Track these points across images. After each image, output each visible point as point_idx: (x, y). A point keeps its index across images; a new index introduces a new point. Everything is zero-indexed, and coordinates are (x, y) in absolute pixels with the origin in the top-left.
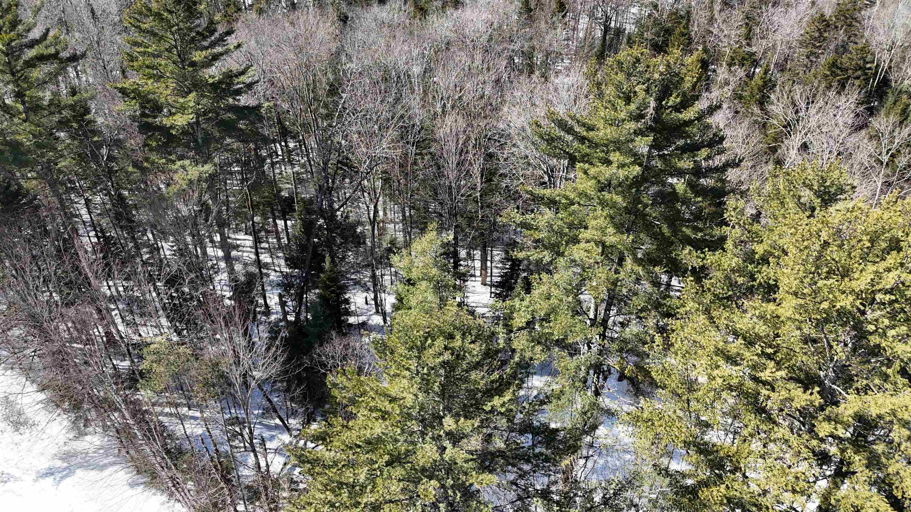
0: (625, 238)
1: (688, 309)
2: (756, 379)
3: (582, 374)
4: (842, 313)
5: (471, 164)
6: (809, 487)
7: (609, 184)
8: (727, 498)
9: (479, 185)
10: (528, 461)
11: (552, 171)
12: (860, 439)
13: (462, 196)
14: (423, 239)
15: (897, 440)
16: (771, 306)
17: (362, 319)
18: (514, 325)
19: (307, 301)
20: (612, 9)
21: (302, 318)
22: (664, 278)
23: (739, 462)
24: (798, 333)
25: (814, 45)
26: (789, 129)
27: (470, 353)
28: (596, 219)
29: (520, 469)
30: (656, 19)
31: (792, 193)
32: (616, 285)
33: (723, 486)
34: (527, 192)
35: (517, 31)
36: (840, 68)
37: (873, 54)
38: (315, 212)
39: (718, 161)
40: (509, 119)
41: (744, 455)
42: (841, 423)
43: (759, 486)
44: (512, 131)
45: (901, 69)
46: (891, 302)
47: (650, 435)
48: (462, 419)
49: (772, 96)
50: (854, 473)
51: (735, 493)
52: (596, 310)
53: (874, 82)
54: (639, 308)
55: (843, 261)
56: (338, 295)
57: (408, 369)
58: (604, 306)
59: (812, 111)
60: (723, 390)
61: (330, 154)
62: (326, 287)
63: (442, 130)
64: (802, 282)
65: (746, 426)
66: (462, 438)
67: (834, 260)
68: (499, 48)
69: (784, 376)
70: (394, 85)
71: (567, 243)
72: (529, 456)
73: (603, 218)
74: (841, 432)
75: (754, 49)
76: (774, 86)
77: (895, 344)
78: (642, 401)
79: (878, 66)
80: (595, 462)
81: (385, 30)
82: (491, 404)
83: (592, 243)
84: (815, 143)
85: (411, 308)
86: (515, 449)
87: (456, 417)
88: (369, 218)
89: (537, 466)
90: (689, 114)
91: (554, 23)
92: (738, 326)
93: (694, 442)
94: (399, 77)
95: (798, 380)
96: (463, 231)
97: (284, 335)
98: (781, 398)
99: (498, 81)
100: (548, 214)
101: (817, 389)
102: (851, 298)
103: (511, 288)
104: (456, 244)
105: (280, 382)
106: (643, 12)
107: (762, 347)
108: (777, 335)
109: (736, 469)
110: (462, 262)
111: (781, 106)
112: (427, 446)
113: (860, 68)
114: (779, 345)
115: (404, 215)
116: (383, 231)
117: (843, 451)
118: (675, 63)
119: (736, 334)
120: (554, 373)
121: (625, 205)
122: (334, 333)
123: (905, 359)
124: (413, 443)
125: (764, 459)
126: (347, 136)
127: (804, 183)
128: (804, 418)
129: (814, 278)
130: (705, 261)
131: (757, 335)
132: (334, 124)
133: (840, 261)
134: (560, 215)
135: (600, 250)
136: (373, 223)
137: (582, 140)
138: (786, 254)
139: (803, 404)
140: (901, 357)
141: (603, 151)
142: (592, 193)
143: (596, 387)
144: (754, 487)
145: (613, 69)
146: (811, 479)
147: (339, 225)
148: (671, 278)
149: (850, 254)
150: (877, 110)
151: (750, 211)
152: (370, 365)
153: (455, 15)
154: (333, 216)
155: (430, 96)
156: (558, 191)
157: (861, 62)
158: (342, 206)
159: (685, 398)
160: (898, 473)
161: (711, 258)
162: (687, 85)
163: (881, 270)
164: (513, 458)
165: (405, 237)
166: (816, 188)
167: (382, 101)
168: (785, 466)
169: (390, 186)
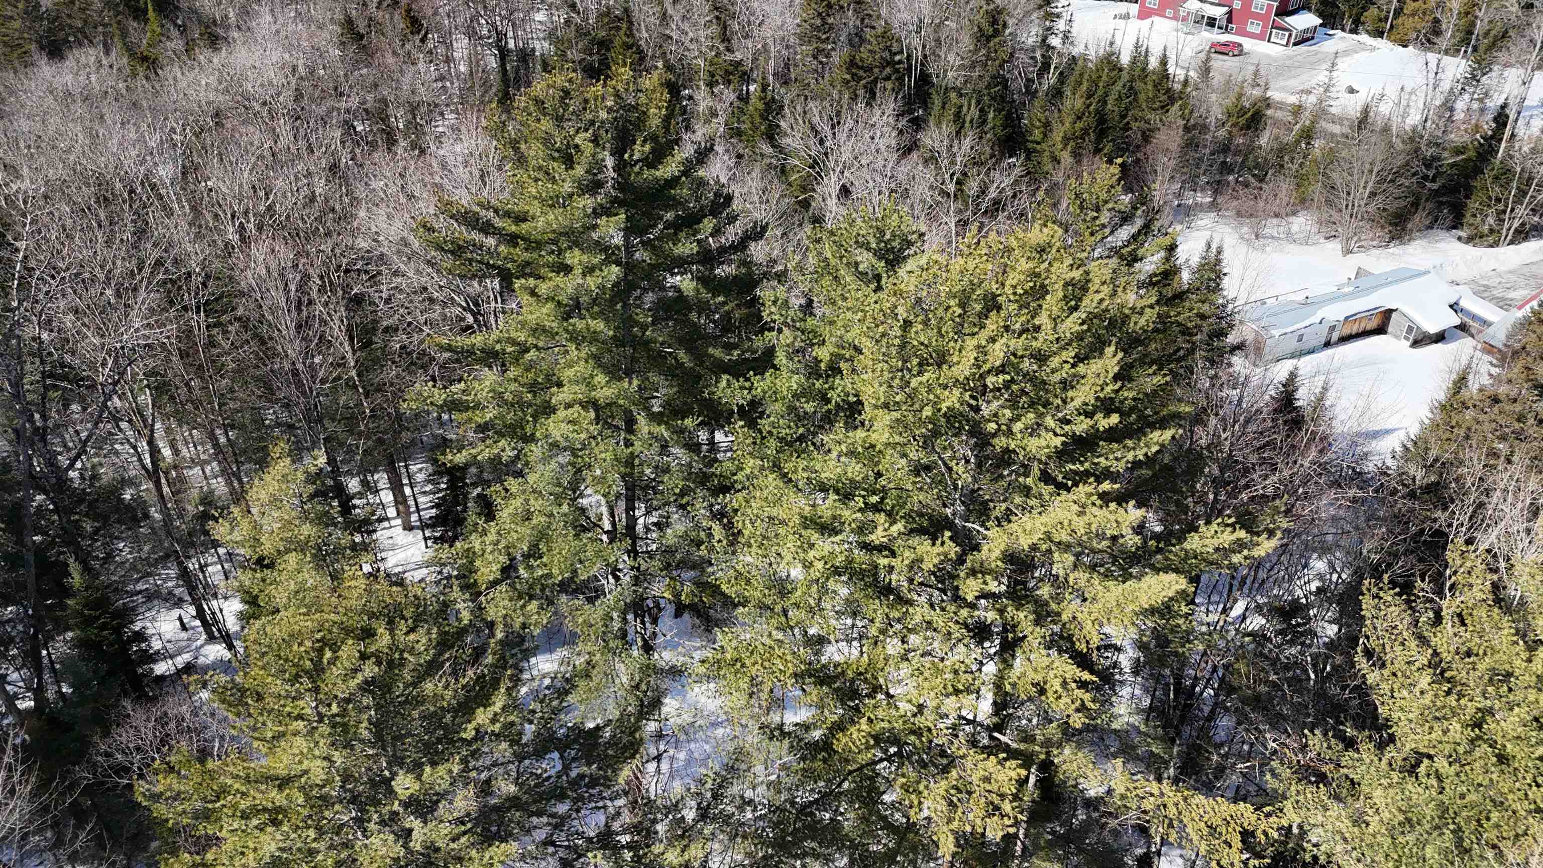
0: (626, 385)
1: (748, 471)
2: (866, 547)
3: (616, 625)
4: (951, 416)
5: (324, 323)
6: (974, 679)
7: (578, 305)
8: (872, 736)
9: (349, 356)
10: (562, 797)
11: (477, 304)
12: (1018, 588)
13: (323, 381)
14: (267, 478)
15: (1061, 573)
16: (860, 434)
17: (181, 661)
18: (480, 581)
19: (52, 662)
20: (503, 18)
21: (51, 695)
22: (703, 436)
23: (876, 678)
24: (904, 461)
25: (819, 38)
26: (817, 169)
27: (412, 651)
28: (572, 367)
29: (553, 815)
30: (578, 28)
31: (845, 260)
32: (633, 466)
33: (864, 720)
34: (442, 348)
35: (346, 75)
36: (862, 68)
37: (899, 40)
38: (19, 484)
39: (732, 234)
40: (374, 229)
41: (880, 665)
42: (990, 572)
43: (910, 701)
44: (385, 250)
45: (939, 56)
46: (1007, 385)
47: (744, 684)
48: (428, 769)
49: (782, 124)
50: (1025, 637)
51: (882, 724)
52: (612, 515)
53: (910, 81)
54: (677, 491)
55: (934, 343)
56: (118, 630)
57: (300, 717)
58: (622, 504)
59: (842, 137)
60: (828, 579)
61: (22, 363)
62: (87, 622)
63: (249, 274)
64: (891, 386)
65: (872, 621)
66: (438, 801)
67: (922, 344)
68: (322, 110)
69: (902, 530)
70: (126, 207)
71: (535, 417)
72: (562, 787)
73: (582, 363)
74: (993, 586)
75: (738, 56)
76: (781, 107)
77: (1025, 441)
78: (720, 636)
79: (909, 57)
80: (672, 758)
81: (79, 109)
82: (474, 723)
83: (577, 407)
84: (856, 183)
85: (278, 611)
86: (536, 786)
87: (416, 769)
88: (144, 467)
89: (580, 798)
90: (670, 169)
91: (409, 53)
92: (823, 475)
93: (807, 670)
94: (132, 191)
95: (921, 531)
96: (341, 444)
97: (18, 741)
98: (906, 562)
99: (334, 168)
100: (489, 377)
101: (948, 534)
102: (957, 392)
103: (460, 521)
104: (335, 472)
105: (34, 834)
106: (555, 18)
107: (863, 497)
108: (879, 475)
109: (876, 689)
110: (356, 502)
111: (798, 136)
112: (375, 841)
113: (888, 63)
114: (884, 487)
115: (216, 445)
116: (180, 485)
117: (1001, 612)
118: (627, 90)
119: (823, 488)
120: (570, 640)
121: (611, 333)
122: (127, 704)
123: (1043, 458)
124: (346, 845)
125: (907, 659)
126: (50, 321)
127: (857, 242)
128: (943, 582)
129: (903, 376)
130: (754, 392)
131: (852, 481)
132: (15, 304)
133: (930, 343)
134: (510, 374)
135: (592, 415)
136: (154, 474)
137: (512, 239)
138: (861, 353)
139: (936, 561)
140: (1038, 456)
141: (553, 252)
142: (554, 325)
143: (643, 639)
144: (904, 706)
145: (530, 114)
146: (974, 668)
147: (80, 497)
148: (713, 433)
149: (939, 332)
150: (925, 121)
151: (797, 302)
152: (222, 738)
153: (215, 61)
154: (62, 483)
155: (209, 217)
156: (495, 335)
157: (886, 55)
158: (78, 457)
159: (778, 609)
160: (1074, 618)
161: (761, 384)
162: (654, 122)
163: (984, 343)
164: (535, 802)
165: (229, 483)
166: (874, 246)
167: (108, 243)
168: (936, 660)
169: (172, 398)
